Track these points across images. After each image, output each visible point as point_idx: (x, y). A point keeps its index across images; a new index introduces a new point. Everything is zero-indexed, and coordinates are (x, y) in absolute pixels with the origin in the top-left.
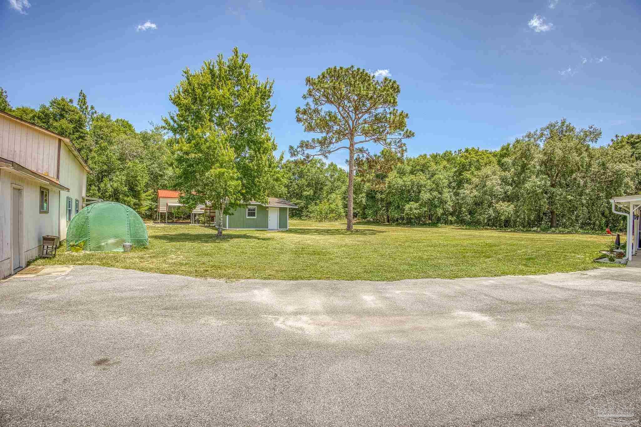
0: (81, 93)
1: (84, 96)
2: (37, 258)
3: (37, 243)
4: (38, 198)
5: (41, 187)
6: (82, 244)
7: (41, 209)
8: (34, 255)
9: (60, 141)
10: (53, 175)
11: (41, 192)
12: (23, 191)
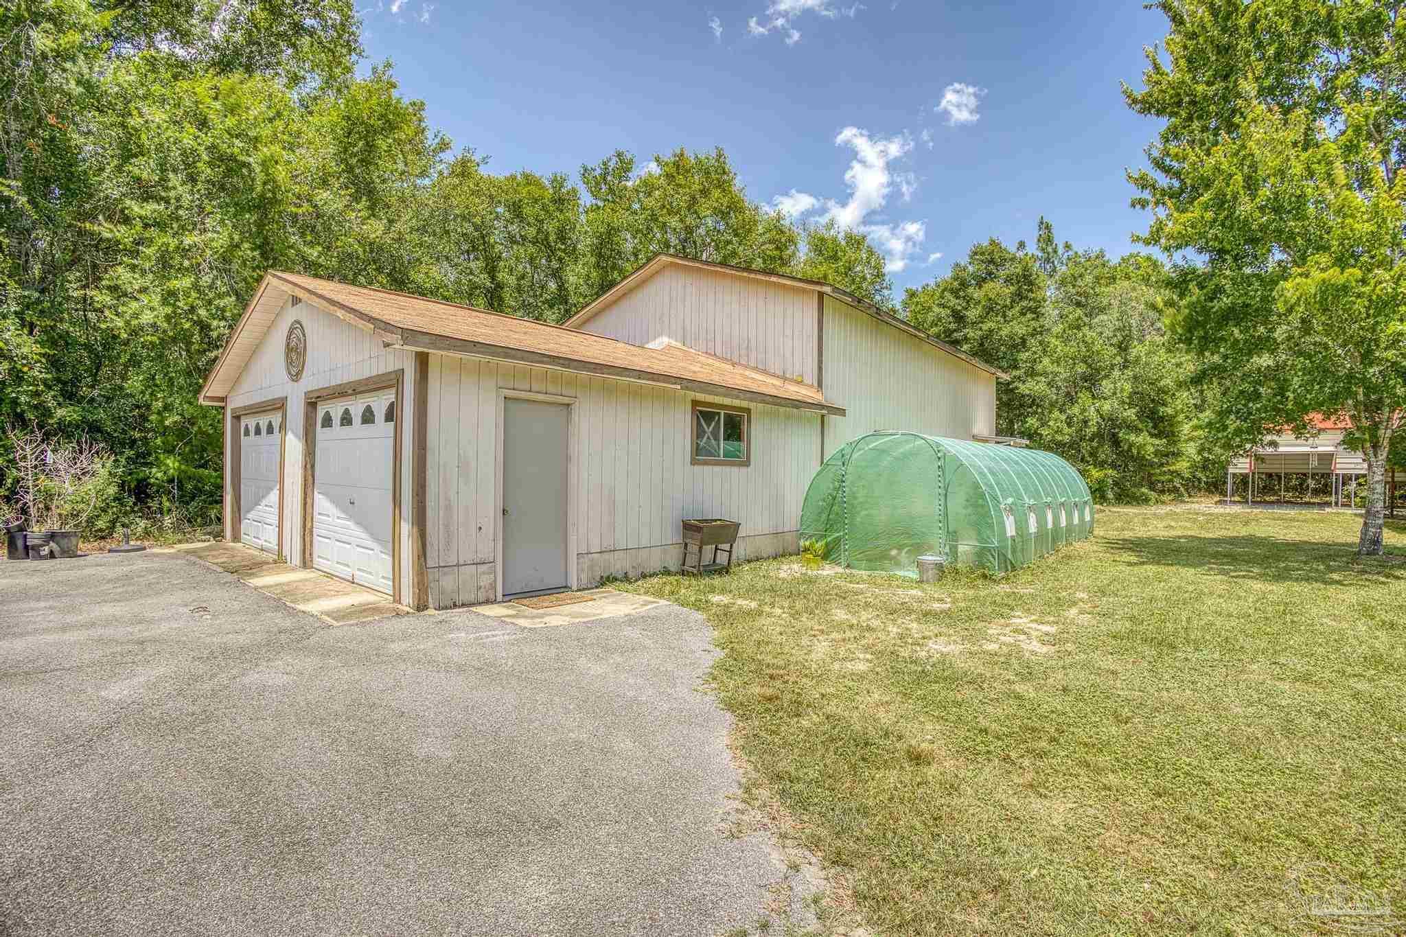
0: (1042, 223)
1: (1048, 227)
2: (667, 572)
3: (672, 536)
4: (680, 427)
5: (695, 403)
6: (819, 546)
7: (700, 454)
8: (655, 564)
9: (821, 295)
10: (811, 378)
11: (704, 415)
12: (575, 407)
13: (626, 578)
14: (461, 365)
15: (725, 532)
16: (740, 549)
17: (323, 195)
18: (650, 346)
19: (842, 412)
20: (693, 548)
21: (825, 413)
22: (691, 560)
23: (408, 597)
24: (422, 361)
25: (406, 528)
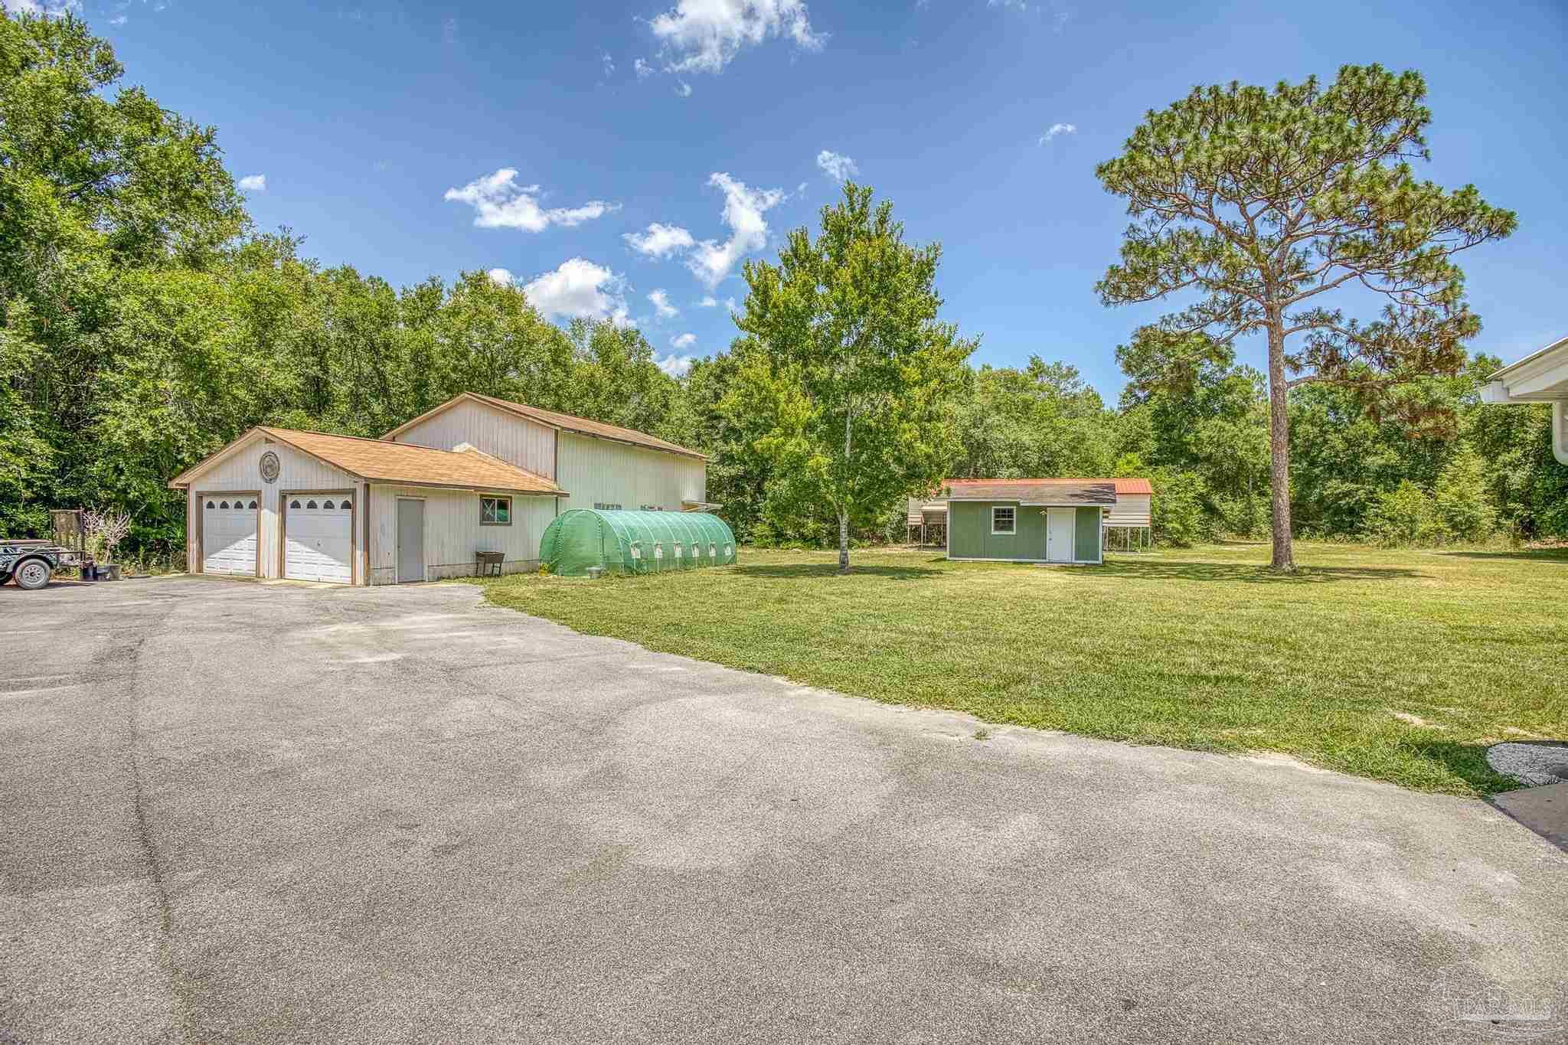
2: (468, 576)
3: (470, 559)
4: (474, 508)
5: (482, 496)
6: (546, 566)
7: (485, 520)
8: (463, 572)
9: (557, 431)
10: (551, 476)
11: (486, 501)
12: (426, 503)
13: (449, 578)
14: (381, 488)
15: (498, 558)
16: (505, 567)
17: (247, 360)
18: (457, 449)
19: (567, 495)
20: (481, 565)
21: (558, 496)
22: (480, 572)
23: (360, 580)
24: (367, 486)
25: (359, 553)
